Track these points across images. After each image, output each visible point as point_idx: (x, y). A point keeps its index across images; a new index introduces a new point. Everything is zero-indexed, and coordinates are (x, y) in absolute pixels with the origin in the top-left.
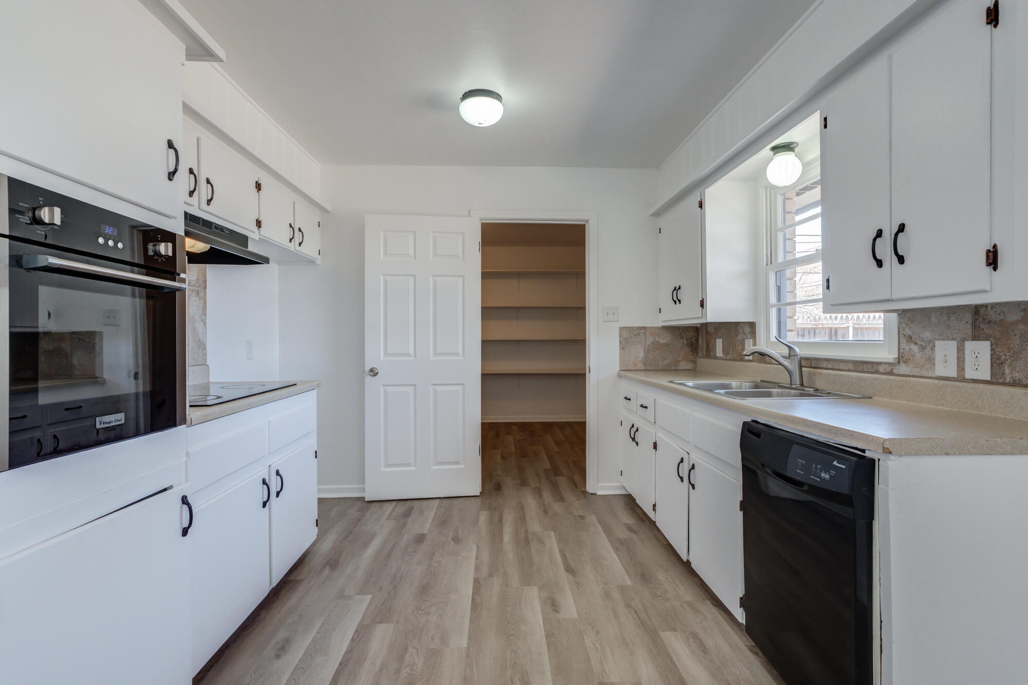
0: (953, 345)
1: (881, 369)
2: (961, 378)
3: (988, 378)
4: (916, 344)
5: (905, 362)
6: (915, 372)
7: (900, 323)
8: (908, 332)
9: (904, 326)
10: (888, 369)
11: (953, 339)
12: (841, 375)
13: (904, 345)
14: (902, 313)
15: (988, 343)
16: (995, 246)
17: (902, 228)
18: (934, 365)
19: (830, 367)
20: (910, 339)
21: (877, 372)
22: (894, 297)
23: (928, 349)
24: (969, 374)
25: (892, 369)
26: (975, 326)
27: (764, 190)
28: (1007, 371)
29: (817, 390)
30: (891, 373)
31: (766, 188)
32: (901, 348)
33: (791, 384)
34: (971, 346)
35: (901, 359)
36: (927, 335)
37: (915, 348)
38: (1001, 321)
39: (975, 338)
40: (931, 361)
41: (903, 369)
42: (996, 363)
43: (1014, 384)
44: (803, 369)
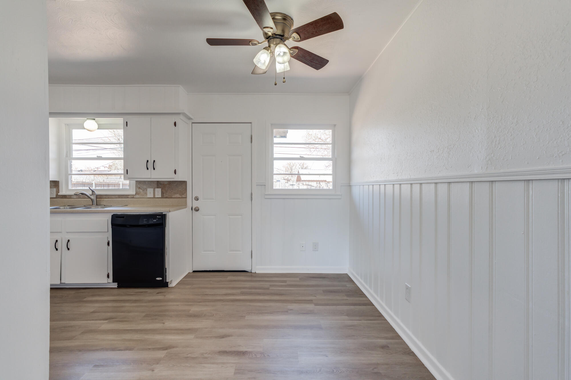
0: (152, 189)
1: (129, 197)
2: (154, 197)
3: (161, 197)
4: (141, 189)
5: (138, 194)
6: (141, 197)
7: (136, 184)
8: (139, 186)
9: (138, 184)
10: (132, 196)
11: (152, 188)
12: (114, 200)
13: (138, 190)
14: (136, 181)
15: (161, 189)
16: (175, 170)
17: (154, 161)
18: (147, 194)
19: (107, 197)
20: (139, 188)
21: (128, 198)
22: (152, 177)
23: (145, 191)
24: (156, 196)
25: (133, 197)
26: (157, 185)
27: (65, 125)
28: (165, 195)
29: (105, 206)
30: (133, 198)
31: (65, 124)
32: (137, 191)
33: (93, 205)
34: (157, 190)
35: (137, 193)
36: (145, 187)
37: (141, 190)
38: (163, 184)
39: (158, 188)
40: (146, 194)
41: (137, 196)
42: (162, 193)
43: (166, 198)
44: (97, 199)
